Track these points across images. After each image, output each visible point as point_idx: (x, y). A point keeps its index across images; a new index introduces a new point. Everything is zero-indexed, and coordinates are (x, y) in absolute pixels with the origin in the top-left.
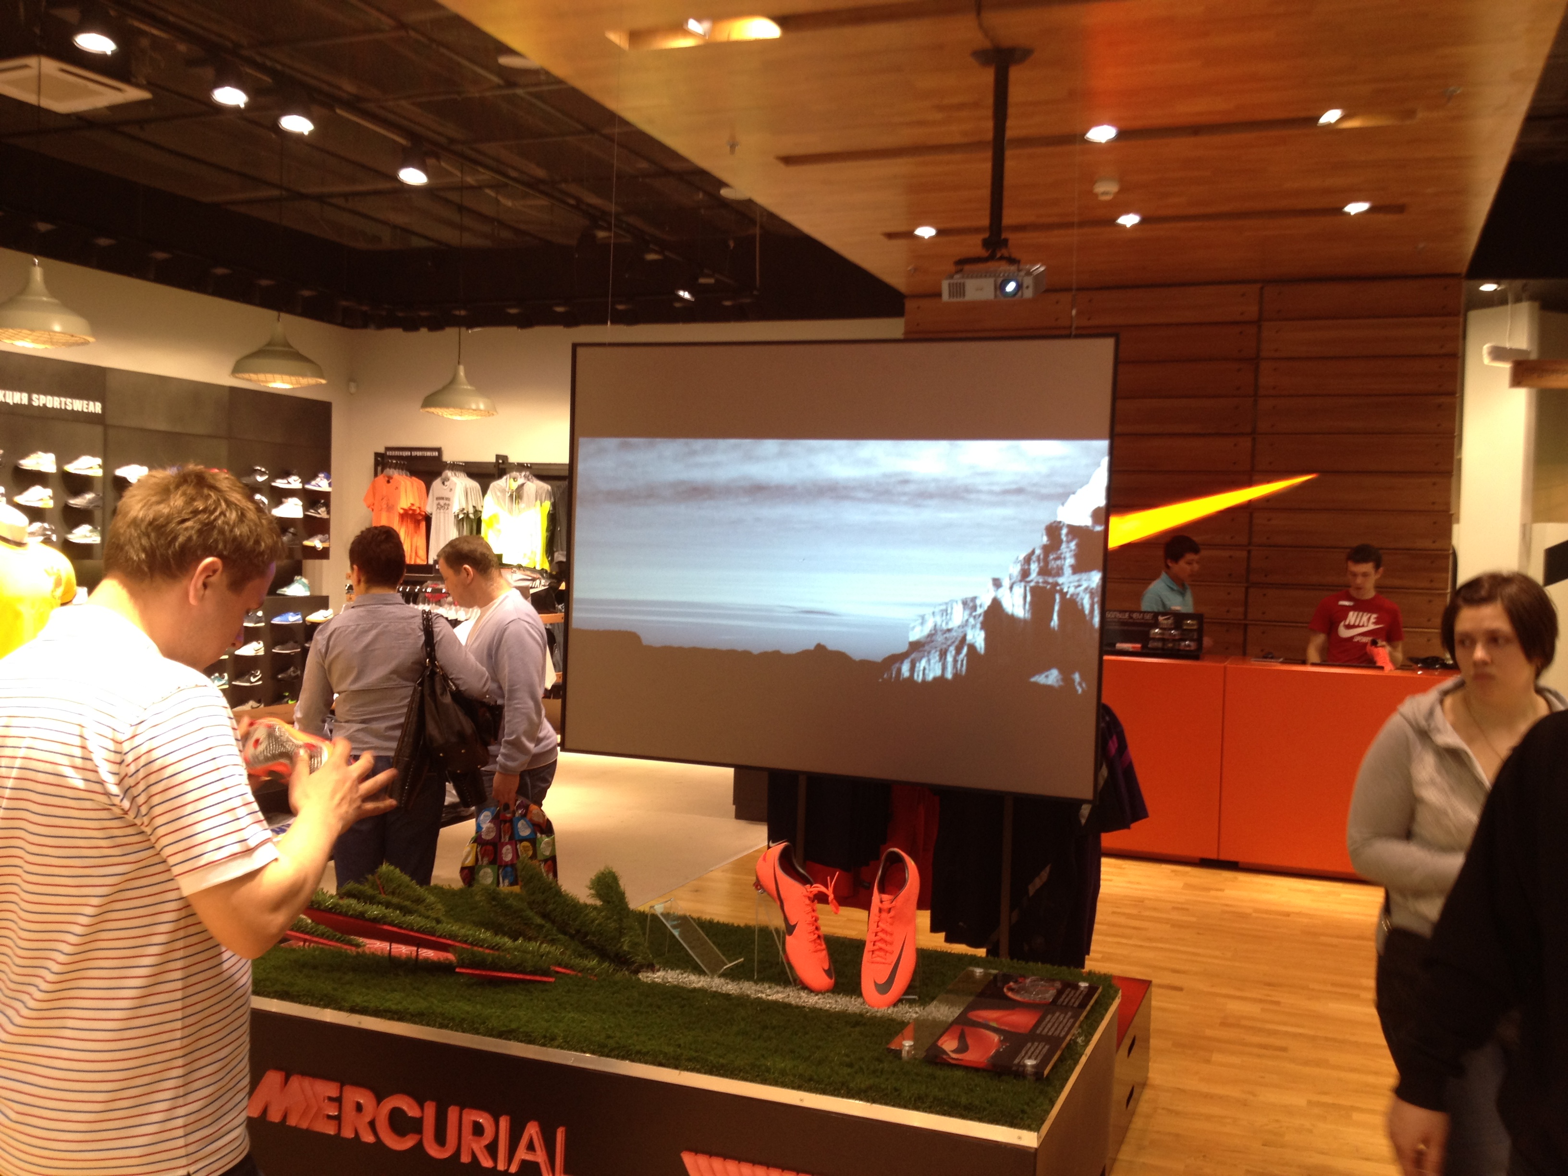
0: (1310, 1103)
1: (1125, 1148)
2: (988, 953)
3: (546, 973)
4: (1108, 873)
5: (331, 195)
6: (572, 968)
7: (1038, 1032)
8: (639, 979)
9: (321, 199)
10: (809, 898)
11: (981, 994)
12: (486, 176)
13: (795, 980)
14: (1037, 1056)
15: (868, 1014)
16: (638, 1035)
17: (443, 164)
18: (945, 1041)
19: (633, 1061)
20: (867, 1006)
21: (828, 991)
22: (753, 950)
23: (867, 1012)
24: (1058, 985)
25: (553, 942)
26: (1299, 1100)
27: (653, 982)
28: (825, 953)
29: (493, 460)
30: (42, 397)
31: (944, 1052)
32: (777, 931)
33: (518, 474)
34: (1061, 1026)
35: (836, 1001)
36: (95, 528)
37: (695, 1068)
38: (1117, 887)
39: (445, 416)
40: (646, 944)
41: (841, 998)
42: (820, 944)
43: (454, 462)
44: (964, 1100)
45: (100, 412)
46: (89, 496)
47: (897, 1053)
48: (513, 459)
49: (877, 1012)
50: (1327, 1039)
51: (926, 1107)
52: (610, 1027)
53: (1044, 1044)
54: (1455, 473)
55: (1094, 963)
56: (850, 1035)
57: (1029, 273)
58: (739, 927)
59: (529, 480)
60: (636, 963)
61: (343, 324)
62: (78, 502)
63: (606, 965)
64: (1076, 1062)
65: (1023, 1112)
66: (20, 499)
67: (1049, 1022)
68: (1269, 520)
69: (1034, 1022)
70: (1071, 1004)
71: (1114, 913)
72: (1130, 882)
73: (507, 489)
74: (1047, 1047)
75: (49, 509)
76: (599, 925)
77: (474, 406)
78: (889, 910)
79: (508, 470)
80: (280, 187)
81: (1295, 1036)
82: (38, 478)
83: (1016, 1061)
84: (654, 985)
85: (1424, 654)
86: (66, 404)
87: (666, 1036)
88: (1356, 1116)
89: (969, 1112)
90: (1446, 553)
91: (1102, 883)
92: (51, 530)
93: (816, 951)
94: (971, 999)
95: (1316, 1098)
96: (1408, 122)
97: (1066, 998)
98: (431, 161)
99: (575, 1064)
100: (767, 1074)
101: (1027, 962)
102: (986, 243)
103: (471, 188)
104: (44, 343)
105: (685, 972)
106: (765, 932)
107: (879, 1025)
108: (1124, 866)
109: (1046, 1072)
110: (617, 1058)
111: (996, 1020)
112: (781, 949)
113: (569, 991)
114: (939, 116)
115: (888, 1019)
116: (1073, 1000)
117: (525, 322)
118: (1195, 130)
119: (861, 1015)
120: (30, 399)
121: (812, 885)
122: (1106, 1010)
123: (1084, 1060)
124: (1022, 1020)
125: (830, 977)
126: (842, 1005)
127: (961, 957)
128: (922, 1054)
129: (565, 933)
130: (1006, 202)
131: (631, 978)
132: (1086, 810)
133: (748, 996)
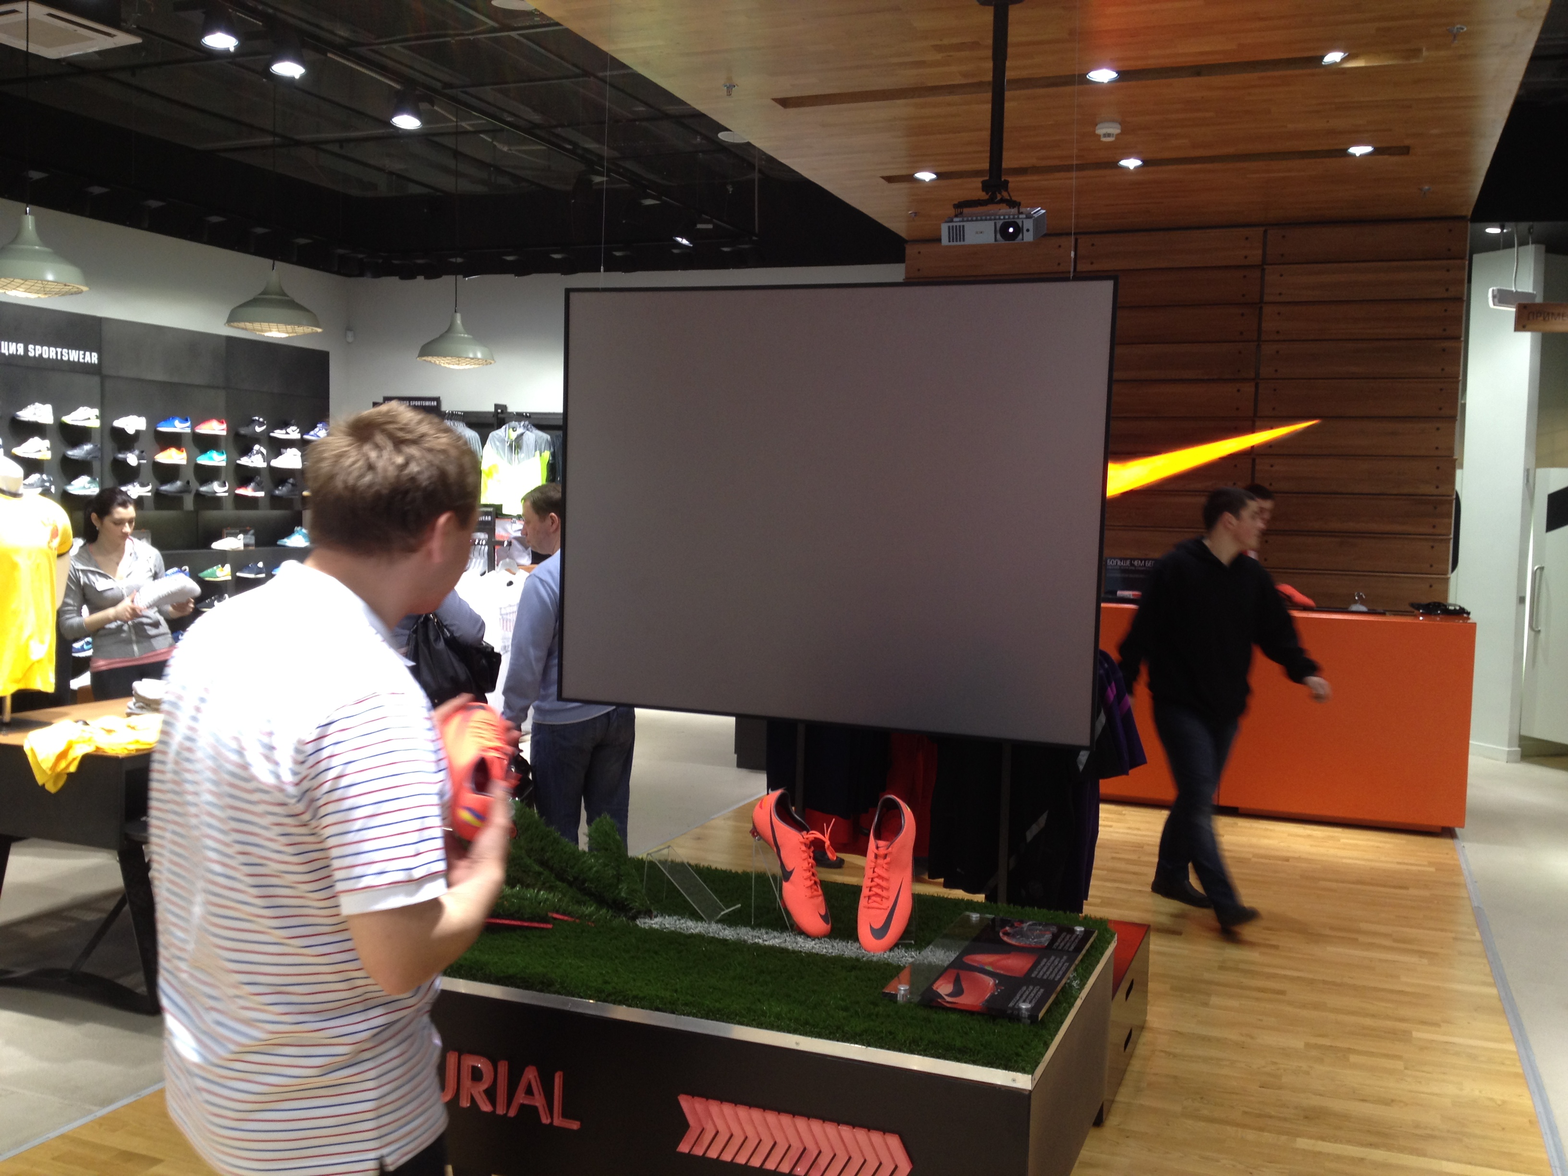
0: (1307, 1045)
1: (1123, 1090)
2: (986, 898)
3: (544, 919)
4: (1107, 819)
5: (327, 142)
6: (569, 914)
7: (1033, 975)
8: (637, 925)
9: (315, 145)
10: (805, 844)
11: (977, 939)
12: (482, 121)
13: (792, 926)
14: (1032, 1000)
15: (864, 959)
16: (634, 980)
17: (436, 108)
18: (941, 985)
19: (629, 1006)
20: (864, 951)
21: (825, 936)
22: (751, 895)
23: (863, 957)
24: (1054, 929)
25: (551, 889)
26: (1297, 1043)
27: (651, 928)
28: (821, 898)
29: (492, 409)
30: (38, 347)
31: (940, 996)
32: (774, 877)
33: (517, 423)
34: (1056, 970)
35: (833, 946)
36: (94, 479)
37: (691, 1012)
38: (1117, 832)
39: (442, 365)
40: (644, 891)
41: (837, 944)
42: (816, 890)
43: (452, 412)
44: (958, 1043)
45: (96, 362)
46: (87, 447)
47: (893, 997)
48: (512, 408)
49: (873, 956)
50: (1324, 982)
51: (921, 1050)
52: (608, 972)
53: (1038, 987)
54: (1458, 417)
55: (1091, 908)
56: (846, 979)
57: (1029, 216)
58: (737, 873)
59: (528, 430)
60: (634, 909)
61: (338, 273)
62: (76, 453)
63: (604, 911)
64: (1071, 1005)
65: (1018, 1055)
66: (18, 451)
67: (1044, 965)
68: (1272, 466)
69: (1029, 965)
70: (1066, 948)
71: (1113, 858)
72: (1129, 828)
73: (506, 439)
74: (1042, 990)
75: (47, 460)
76: (597, 872)
77: (471, 356)
78: (885, 856)
79: (507, 420)
80: (274, 134)
81: (1293, 979)
82: (35, 429)
83: (1011, 1005)
84: (652, 931)
85: (1425, 600)
86: (62, 355)
87: (663, 981)
88: (1353, 1058)
89: (963, 1056)
90: (1449, 498)
91: (1100, 828)
92: (49, 481)
93: (812, 897)
94: (966, 943)
95: (1314, 1040)
96: (1414, 61)
97: (1061, 942)
98: (424, 106)
99: (572, 1010)
100: (763, 1018)
101: (1023, 907)
102: (985, 186)
103: (466, 132)
104: (37, 292)
105: (682, 918)
106: (761, 877)
107: (875, 969)
108: (1124, 812)
109: (1041, 1015)
110: (614, 1004)
111: (991, 964)
112: (778, 896)
113: (567, 937)
114: (939, 57)
115: (884, 964)
116: (1068, 944)
117: (521, 269)
118: (1197, 70)
119: (857, 960)
120: (26, 350)
121: (808, 831)
122: (1102, 954)
123: (1079, 1003)
124: (1016, 964)
125: (827, 922)
126: (838, 950)
127: (957, 902)
128: (916, 999)
129: (563, 880)
130: (1006, 144)
131: (629, 924)
132: (1083, 756)
133: (745, 941)
